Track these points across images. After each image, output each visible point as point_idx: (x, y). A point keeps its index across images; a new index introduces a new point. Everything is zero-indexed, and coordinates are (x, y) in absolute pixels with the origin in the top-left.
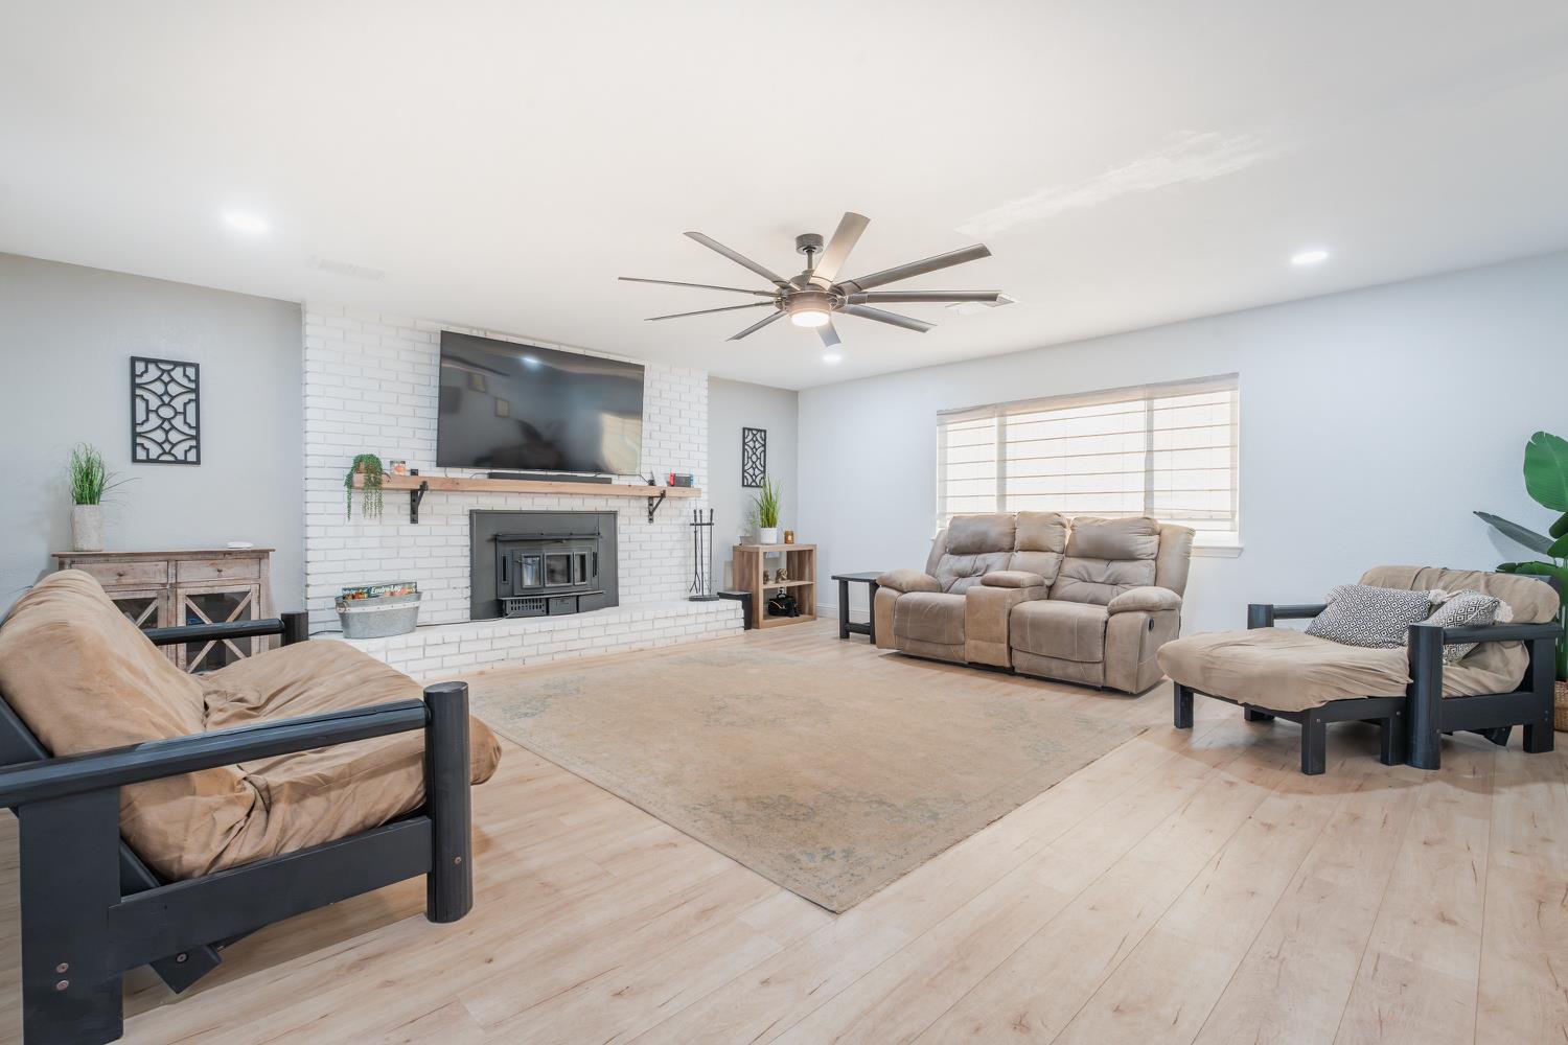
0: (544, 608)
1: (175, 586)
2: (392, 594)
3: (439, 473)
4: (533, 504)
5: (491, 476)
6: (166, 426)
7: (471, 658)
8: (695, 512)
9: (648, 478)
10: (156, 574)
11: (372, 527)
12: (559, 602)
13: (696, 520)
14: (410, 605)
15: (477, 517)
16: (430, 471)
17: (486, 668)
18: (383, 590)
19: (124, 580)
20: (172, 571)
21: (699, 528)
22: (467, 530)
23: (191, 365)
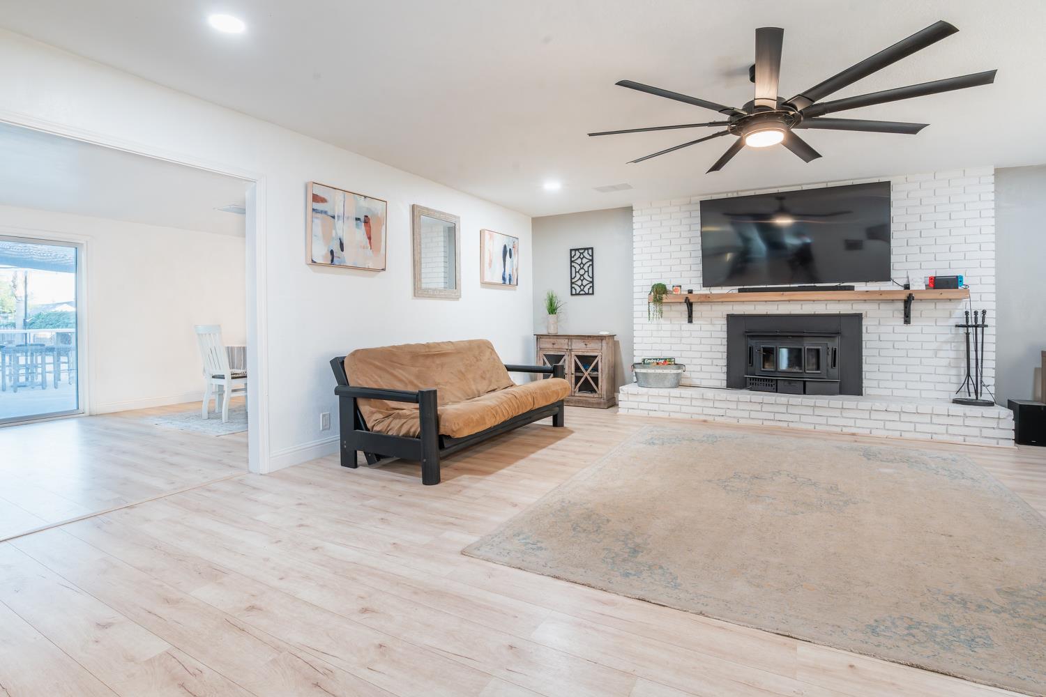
0: (774, 386)
1: (571, 350)
2: (658, 364)
3: (706, 291)
4: (778, 309)
5: (740, 291)
6: (582, 278)
7: (699, 410)
8: (967, 313)
9: (903, 282)
10: (563, 344)
11: (666, 325)
12: (786, 383)
13: (967, 322)
14: (675, 371)
15: (732, 319)
16: (699, 290)
17: (710, 419)
18: (652, 361)
19: (555, 346)
20: (570, 343)
21: (971, 330)
22: (725, 328)
23: (590, 248)
